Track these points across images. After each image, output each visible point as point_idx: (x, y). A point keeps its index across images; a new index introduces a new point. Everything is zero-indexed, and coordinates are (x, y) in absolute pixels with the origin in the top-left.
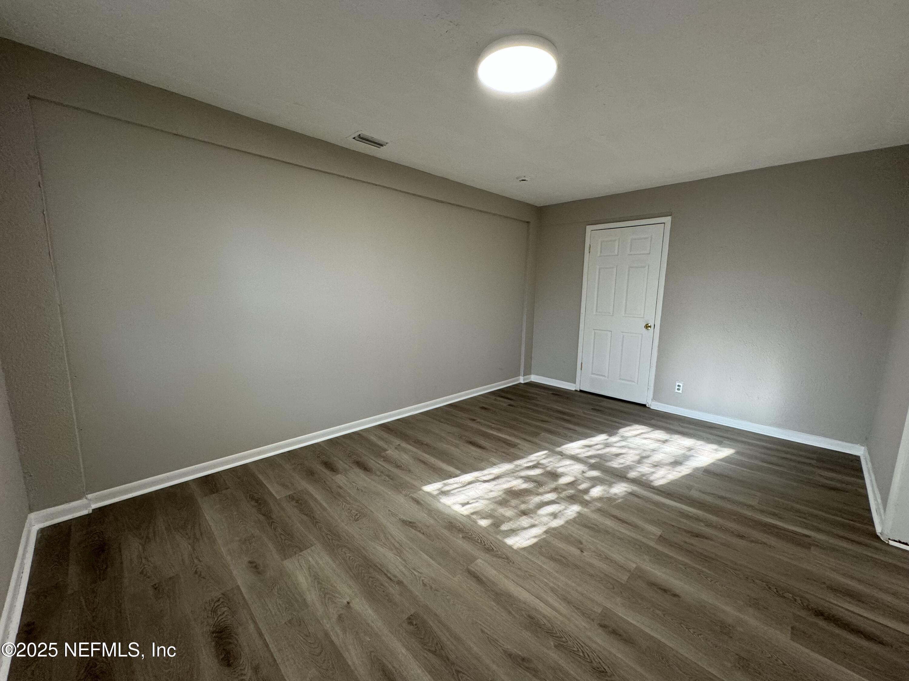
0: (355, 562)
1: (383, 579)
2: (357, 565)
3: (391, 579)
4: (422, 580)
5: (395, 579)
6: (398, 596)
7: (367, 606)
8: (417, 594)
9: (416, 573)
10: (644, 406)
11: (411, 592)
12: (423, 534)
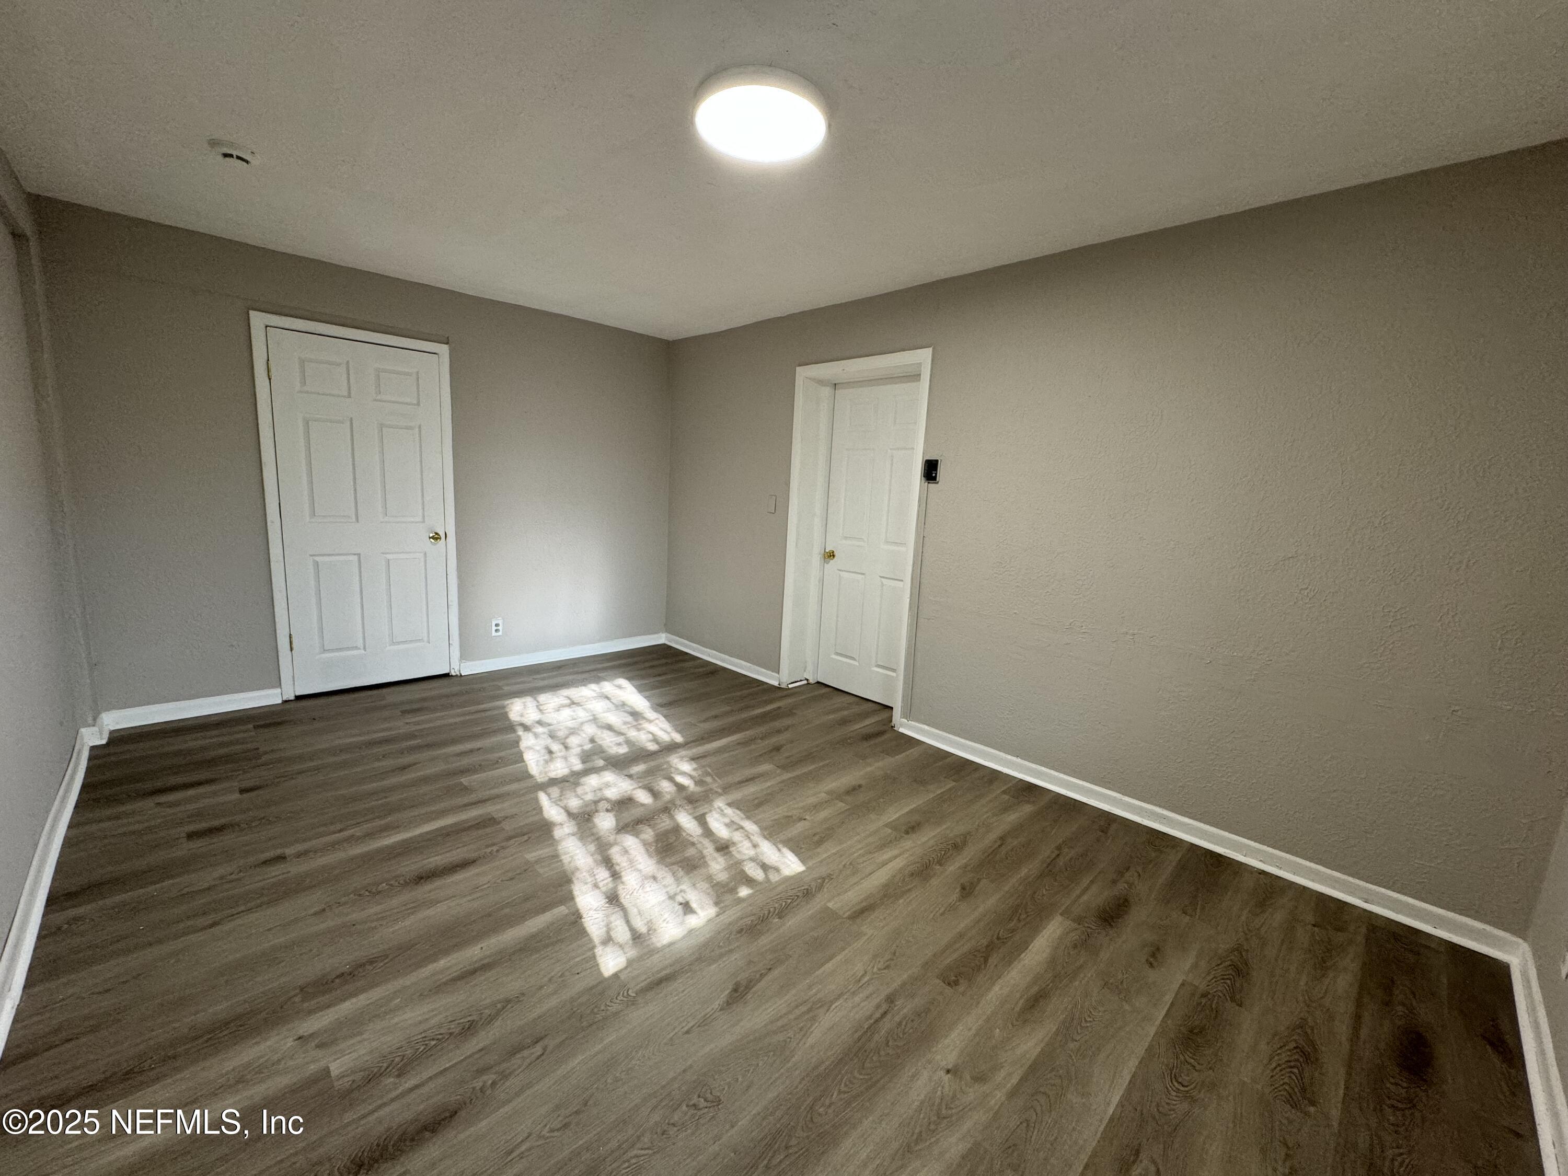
0: (855, 1078)
1: (887, 1025)
2: (861, 1074)
3: (885, 1013)
4: (879, 969)
5: (884, 1007)
6: (916, 1000)
7: (947, 1041)
8: (905, 976)
9: (866, 979)
10: (446, 676)
11: (904, 984)
12: (770, 969)
